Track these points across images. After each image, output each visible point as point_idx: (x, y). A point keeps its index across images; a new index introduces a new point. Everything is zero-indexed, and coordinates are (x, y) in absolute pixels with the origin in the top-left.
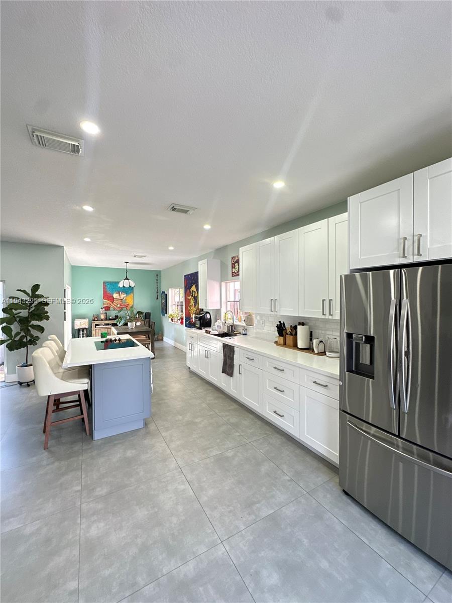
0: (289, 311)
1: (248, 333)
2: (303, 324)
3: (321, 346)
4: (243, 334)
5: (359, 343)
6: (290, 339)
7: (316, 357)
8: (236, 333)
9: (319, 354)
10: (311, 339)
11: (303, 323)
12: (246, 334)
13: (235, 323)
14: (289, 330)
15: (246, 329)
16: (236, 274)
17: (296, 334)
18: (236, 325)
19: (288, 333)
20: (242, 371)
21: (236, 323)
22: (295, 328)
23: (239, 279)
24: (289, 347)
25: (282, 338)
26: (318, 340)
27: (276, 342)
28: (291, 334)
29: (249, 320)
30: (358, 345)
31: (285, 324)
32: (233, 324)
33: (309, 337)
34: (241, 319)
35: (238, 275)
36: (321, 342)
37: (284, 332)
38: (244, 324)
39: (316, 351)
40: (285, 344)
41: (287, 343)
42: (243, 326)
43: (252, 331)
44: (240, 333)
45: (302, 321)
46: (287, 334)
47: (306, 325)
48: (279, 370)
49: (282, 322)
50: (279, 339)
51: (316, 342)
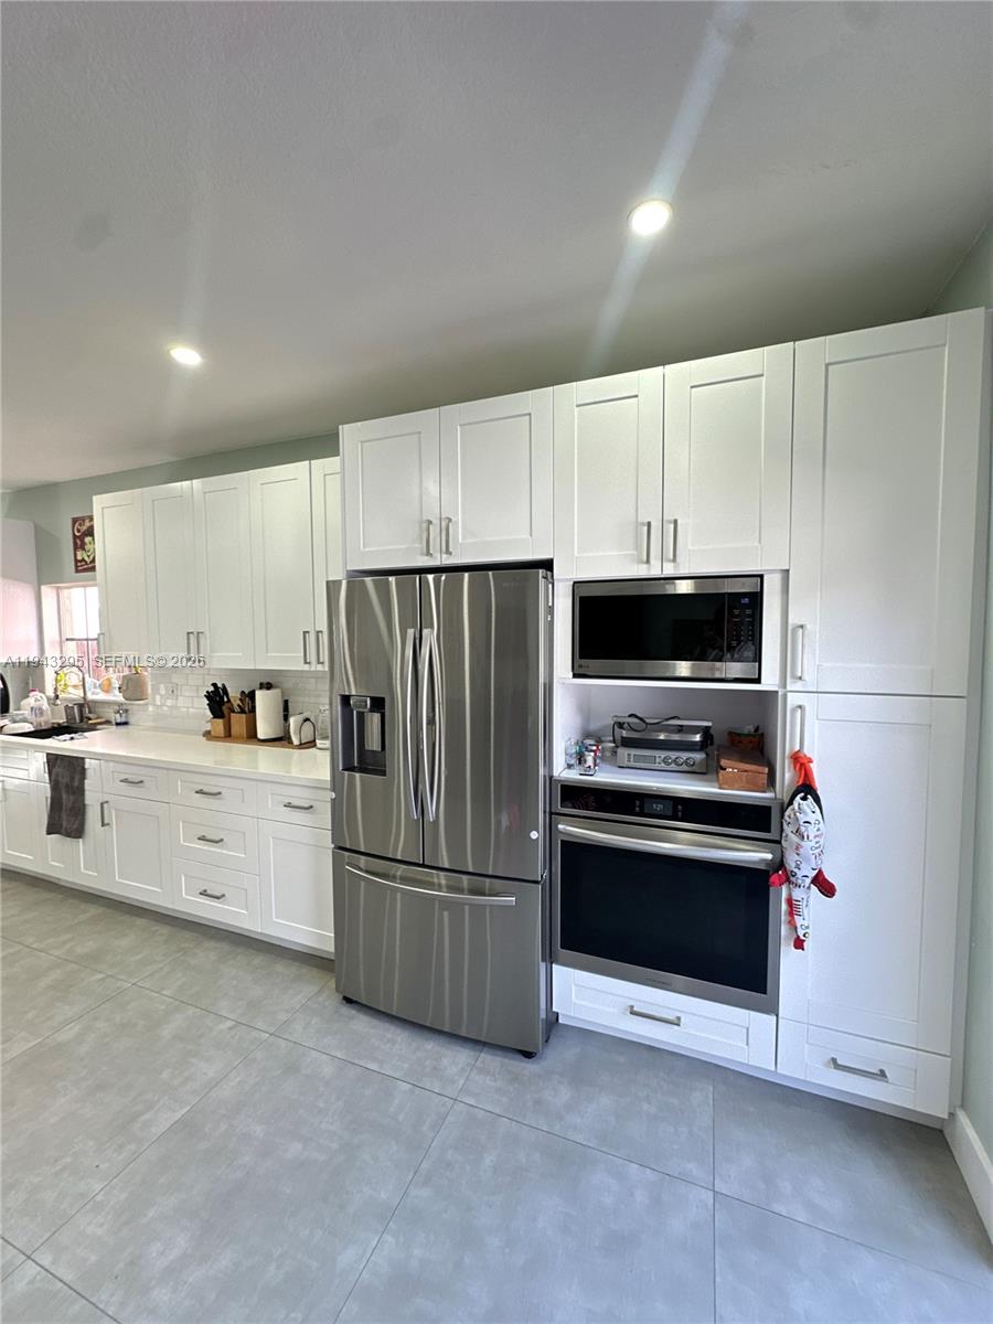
0: (232, 659)
1: (131, 720)
2: (268, 686)
3: (308, 728)
4: (118, 724)
5: (363, 713)
6: (238, 721)
7: (297, 752)
8: (96, 724)
9: (302, 746)
10: (286, 718)
11: (268, 683)
12: (126, 723)
13: (90, 696)
14: (236, 703)
15: (126, 711)
16: (86, 567)
17: (253, 710)
18: (95, 702)
19: (237, 709)
20: (112, 816)
21: (96, 695)
22: (252, 695)
23: (95, 579)
24: (238, 739)
25: (220, 721)
26: (301, 717)
27: (207, 734)
28: (242, 711)
29: (133, 687)
30: (361, 716)
31: (229, 689)
32: (84, 698)
33: (282, 714)
34: (110, 684)
35: (93, 569)
36: (307, 720)
37: (224, 708)
38: (119, 697)
39: (296, 741)
40: (228, 735)
41: (233, 732)
42: (114, 703)
43: (143, 714)
44: (108, 722)
45: (265, 681)
46: (234, 712)
47: (276, 687)
48: (211, 794)
49: (220, 685)
50: (212, 724)
51: (295, 722)
